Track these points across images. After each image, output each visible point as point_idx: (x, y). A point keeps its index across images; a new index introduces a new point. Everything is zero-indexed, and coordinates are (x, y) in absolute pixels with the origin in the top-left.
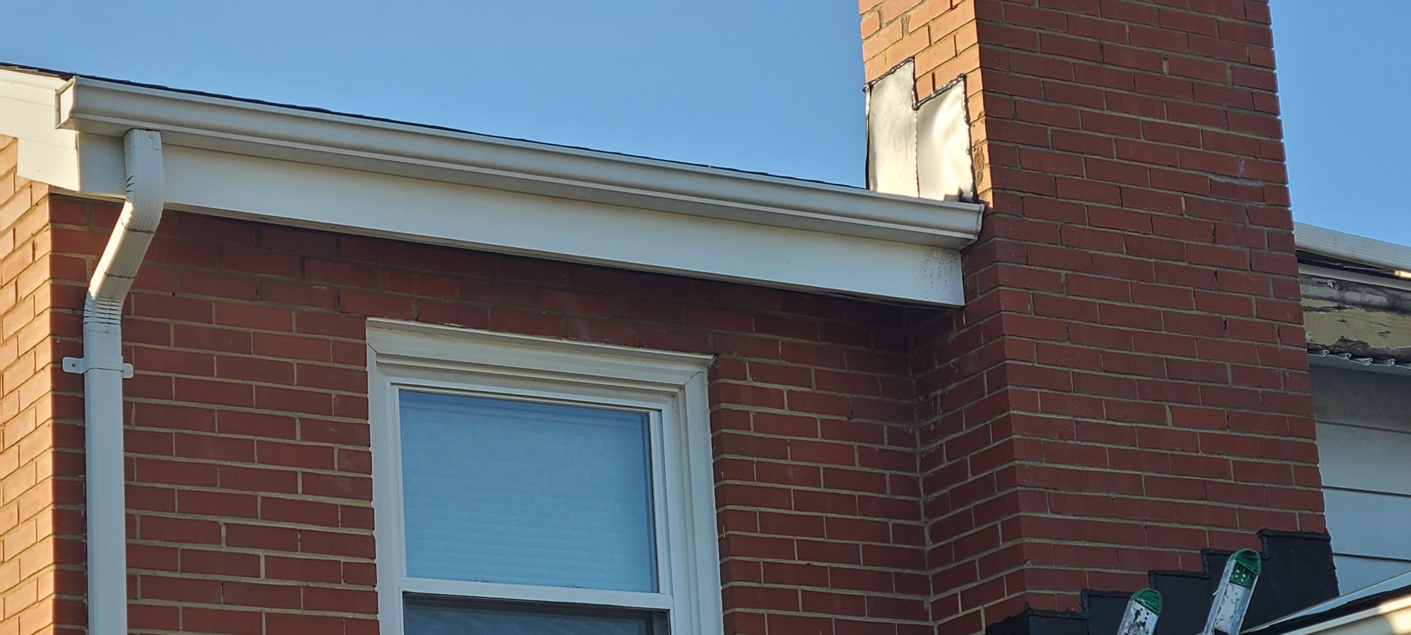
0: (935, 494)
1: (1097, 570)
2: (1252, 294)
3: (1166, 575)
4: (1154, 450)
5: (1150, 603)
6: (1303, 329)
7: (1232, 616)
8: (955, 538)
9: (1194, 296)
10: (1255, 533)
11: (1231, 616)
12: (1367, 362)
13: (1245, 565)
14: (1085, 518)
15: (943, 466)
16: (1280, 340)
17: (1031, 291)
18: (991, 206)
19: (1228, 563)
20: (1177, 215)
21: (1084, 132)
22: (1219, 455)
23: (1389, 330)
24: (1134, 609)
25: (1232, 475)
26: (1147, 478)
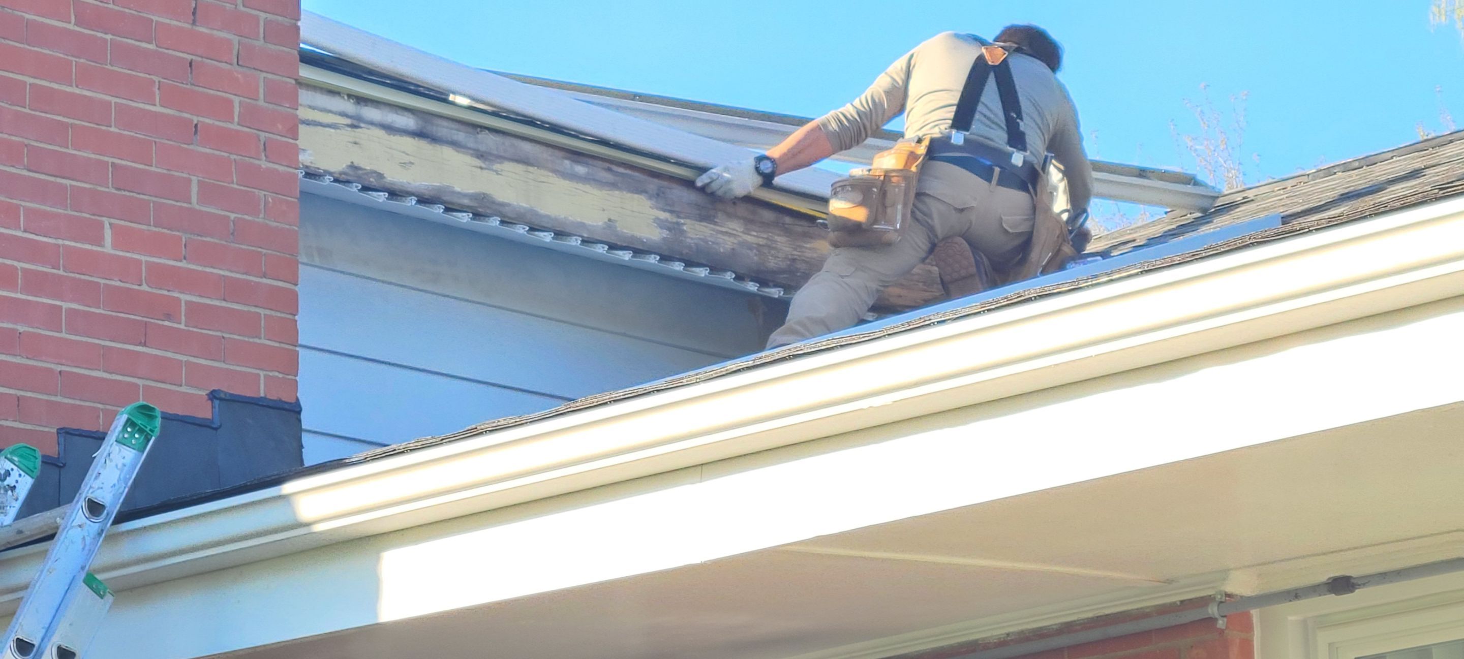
2: (235, 95)
3: (80, 435)
4: (83, 277)
5: (26, 462)
6: (296, 145)
7: (114, 485)
9: (159, 89)
10: (204, 394)
11: (112, 484)
12: (381, 198)
13: (139, 422)
16: (265, 156)
22: (169, 291)
23: (412, 161)
24: (3, 468)
25: (183, 318)
26: (70, 311)
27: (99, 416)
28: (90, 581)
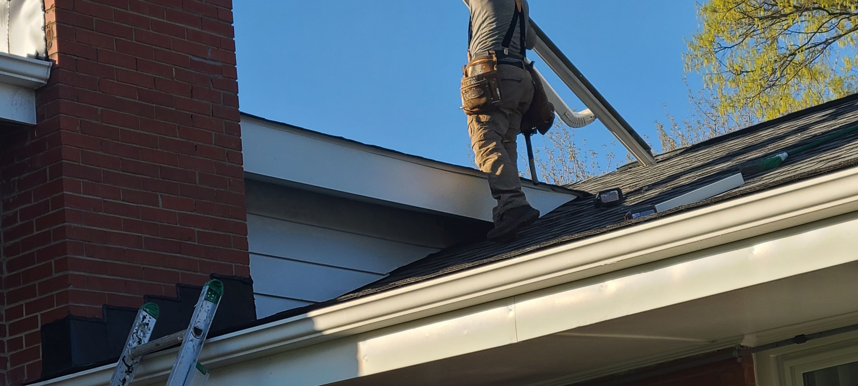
0: (11, 242)
1: (113, 293)
2: (213, 131)
3: (155, 298)
4: (150, 222)
5: (152, 311)
7: (205, 320)
8: (23, 270)
9: (178, 129)
10: (208, 275)
13: (214, 289)
14: (107, 261)
15: (17, 224)
16: (228, 159)
17: (79, 118)
18: (57, 63)
19: (204, 288)
20: (170, 78)
21: (116, 23)
22: (189, 226)
24: (142, 314)
25: (196, 239)
26: (145, 238)
27: (162, 288)
28: (199, 366)
